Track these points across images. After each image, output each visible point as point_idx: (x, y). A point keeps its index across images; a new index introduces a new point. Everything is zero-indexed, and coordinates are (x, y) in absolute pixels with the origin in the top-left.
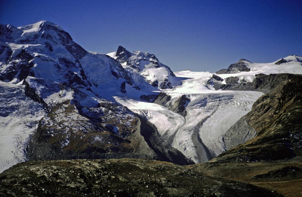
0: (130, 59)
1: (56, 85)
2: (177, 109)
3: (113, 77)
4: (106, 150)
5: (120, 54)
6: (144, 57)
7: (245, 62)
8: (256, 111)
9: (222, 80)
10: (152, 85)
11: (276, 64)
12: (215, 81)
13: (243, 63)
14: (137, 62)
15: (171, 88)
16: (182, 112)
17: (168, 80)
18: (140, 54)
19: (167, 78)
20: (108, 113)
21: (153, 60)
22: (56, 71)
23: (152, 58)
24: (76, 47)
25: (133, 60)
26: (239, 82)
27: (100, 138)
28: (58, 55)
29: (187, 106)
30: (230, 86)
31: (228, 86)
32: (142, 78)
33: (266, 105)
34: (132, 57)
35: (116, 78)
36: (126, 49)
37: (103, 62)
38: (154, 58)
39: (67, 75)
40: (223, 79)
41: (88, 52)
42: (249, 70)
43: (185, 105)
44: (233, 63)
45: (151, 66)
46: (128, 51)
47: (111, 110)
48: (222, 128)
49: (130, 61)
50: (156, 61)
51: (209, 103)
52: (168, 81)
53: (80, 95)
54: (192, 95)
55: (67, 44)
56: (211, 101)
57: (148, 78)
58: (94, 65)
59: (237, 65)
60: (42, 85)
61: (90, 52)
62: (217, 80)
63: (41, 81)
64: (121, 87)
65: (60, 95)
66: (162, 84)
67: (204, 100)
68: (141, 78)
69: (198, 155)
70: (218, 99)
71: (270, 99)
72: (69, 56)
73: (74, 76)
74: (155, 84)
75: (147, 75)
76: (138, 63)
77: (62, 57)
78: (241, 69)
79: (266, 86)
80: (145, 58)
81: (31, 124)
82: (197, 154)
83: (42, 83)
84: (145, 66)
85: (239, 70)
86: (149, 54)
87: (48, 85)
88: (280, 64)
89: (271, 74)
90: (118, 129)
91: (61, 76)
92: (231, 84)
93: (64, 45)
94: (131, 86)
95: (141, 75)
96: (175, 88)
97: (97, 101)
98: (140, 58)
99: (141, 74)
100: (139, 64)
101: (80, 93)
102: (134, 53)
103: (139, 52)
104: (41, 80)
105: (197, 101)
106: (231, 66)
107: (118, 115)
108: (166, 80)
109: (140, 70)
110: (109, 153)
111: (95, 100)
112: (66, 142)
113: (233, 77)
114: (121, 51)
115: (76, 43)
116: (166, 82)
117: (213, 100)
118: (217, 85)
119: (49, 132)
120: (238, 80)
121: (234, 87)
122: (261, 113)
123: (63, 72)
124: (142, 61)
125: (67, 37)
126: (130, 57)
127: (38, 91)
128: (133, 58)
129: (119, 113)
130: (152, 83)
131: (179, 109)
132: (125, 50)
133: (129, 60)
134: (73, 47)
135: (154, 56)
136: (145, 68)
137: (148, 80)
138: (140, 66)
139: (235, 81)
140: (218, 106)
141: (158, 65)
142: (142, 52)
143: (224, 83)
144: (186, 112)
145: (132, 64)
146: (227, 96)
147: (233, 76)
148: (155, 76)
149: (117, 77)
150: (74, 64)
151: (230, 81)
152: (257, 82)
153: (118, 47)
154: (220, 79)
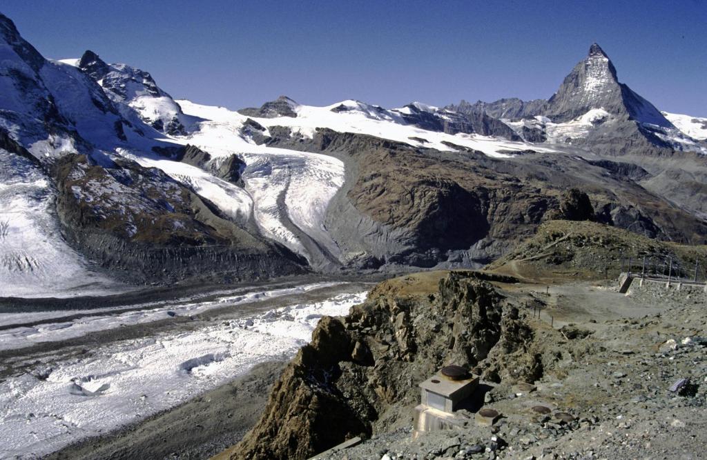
0: (109, 76)
1: (39, 125)
2: (227, 176)
3: (96, 109)
4: (199, 241)
5: (90, 64)
6: (133, 76)
7: (289, 102)
8: (364, 193)
9: (264, 129)
10: (154, 127)
11: (333, 110)
12: (253, 129)
13: (285, 103)
14: (121, 83)
15: (185, 134)
16: (236, 181)
17: (179, 121)
18: (125, 69)
19: (176, 117)
20: (138, 180)
21: (149, 83)
22: (19, 96)
23: (146, 78)
24: (28, 49)
25: (114, 79)
26: (291, 135)
27: (181, 223)
28: (5, 63)
29: (242, 172)
30: (279, 140)
31: (275, 140)
32: (134, 113)
33: (378, 186)
34: (112, 73)
35: (102, 112)
36: (100, 58)
37: (75, 82)
38: (149, 79)
39: (39, 105)
40: (265, 127)
41: (46, 60)
42: (295, 115)
43: (239, 171)
44: (270, 101)
45: (146, 93)
46: (103, 61)
47: (142, 175)
48: (316, 211)
49: (110, 80)
50: (152, 85)
51: (275, 170)
52: (178, 123)
53: (85, 146)
54: (246, 155)
55: (15, 43)
56: (277, 168)
57: (144, 114)
58: (61, 86)
59: (275, 105)
60: (15, 123)
61: (49, 59)
62: (256, 128)
63: (12, 117)
64: (116, 129)
65: (52, 144)
66: (169, 126)
67: (266, 165)
68: (132, 113)
69: (307, 248)
70: (287, 166)
71: (383, 178)
72: (25, 68)
73: (49, 107)
74: (158, 124)
75: (140, 109)
76: (123, 85)
77: (13, 68)
78: (283, 112)
79: (340, 148)
80: (133, 78)
81: (37, 194)
82: (305, 246)
83: (14, 119)
84: (137, 92)
85: (280, 113)
86: (141, 72)
87: (25, 125)
88: (338, 112)
89: (346, 133)
90: (173, 207)
91: (30, 106)
92: (280, 138)
93: (10, 44)
94: (131, 129)
95: (130, 107)
96: (191, 134)
97: (108, 156)
98: (126, 76)
99: (131, 105)
100: (125, 87)
101: (83, 143)
102: (115, 67)
103: (123, 66)
104: (12, 114)
105: (256, 165)
106: (267, 105)
107: (155, 183)
108: (176, 120)
109: (128, 98)
110: (204, 245)
111: (106, 154)
112: (133, 228)
113: (281, 127)
114: (92, 61)
115: (26, 42)
116: (176, 123)
117: (281, 166)
118: (258, 137)
119: (96, 212)
120: (290, 132)
121: (285, 143)
122: (372, 195)
123: (30, 98)
124: (130, 82)
125: (12, 29)
126: (108, 72)
127: (14, 135)
128: (113, 75)
129: (155, 179)
130: (152, 124)
131: (231, 176)
132: (97, 58)
133: (108, 78)
134: (24, 49)
135: (150, 76)
136: (135, 95)
137: (145, 117)
138: (127, 91)
139: (285, 133)
140: (290, 176)
141: (157, 93)
142: (129, 65)
143: (267, 134)
144: (243, 182)
145: (113, 87)
146: (296, 161)
147: (281, 125)
148: (156, 112)
149: (103, 110)
150: (34, 81)
151: (277, 133)
152: (324, 140)
153: (84, 52)
154: (259, 127)
